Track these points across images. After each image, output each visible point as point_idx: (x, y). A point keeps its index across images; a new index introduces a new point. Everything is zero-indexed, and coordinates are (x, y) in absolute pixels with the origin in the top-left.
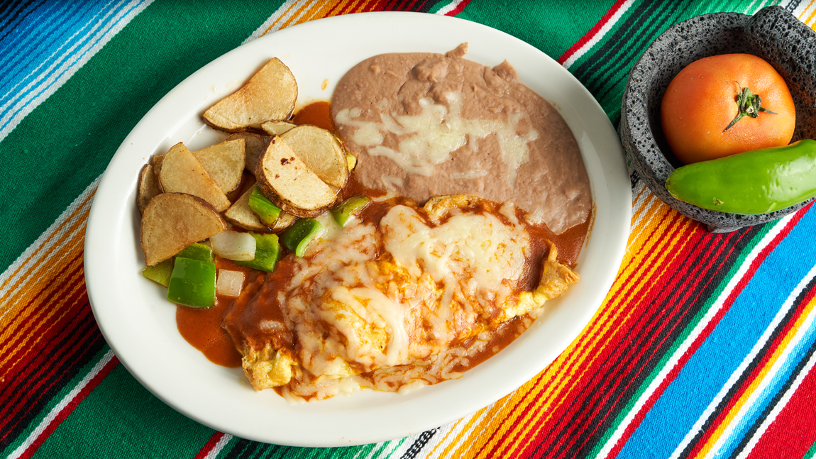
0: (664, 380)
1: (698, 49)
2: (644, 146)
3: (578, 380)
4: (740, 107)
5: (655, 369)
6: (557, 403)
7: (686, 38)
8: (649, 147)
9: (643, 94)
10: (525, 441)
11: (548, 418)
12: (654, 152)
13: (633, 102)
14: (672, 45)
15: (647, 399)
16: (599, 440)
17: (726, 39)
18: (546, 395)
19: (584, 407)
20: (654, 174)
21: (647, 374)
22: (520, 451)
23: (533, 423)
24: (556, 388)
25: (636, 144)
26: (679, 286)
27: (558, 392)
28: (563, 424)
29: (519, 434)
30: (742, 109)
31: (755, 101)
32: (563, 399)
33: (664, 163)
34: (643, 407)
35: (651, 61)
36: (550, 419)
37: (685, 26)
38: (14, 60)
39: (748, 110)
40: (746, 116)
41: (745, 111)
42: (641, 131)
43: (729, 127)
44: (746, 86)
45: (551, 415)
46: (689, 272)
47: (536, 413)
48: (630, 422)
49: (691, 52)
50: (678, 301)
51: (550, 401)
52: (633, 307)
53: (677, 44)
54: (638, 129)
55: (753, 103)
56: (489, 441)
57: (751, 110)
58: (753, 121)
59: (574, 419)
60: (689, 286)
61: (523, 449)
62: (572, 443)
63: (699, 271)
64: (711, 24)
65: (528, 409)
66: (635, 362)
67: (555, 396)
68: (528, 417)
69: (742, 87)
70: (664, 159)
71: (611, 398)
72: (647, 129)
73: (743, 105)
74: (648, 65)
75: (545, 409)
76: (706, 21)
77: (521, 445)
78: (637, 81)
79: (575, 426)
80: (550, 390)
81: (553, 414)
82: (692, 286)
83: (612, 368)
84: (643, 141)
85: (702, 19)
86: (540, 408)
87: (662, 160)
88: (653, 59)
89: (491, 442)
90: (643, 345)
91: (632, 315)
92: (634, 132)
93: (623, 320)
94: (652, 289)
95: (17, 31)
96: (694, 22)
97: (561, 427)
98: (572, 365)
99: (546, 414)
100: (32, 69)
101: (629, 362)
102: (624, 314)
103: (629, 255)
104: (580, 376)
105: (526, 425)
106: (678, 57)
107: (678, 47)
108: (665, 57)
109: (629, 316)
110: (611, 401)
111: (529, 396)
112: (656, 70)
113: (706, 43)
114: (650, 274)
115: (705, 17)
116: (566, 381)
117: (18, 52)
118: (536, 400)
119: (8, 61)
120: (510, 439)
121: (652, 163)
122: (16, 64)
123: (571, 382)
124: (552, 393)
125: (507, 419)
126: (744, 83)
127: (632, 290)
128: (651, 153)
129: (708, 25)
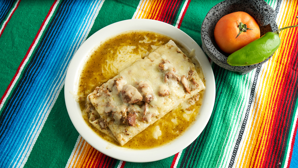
0: (296, 124)
1: (223, 13)
2: (211, 50)
3: (270, 135)
4: (240, 29)
5: (292, 121)
6: (266, 145)
7: (218, 11)
8: (213, 50)
9: (207, 32)
10: (261, 161)
11: (265, 151)
12: (215, 51)
13: (205, 36)
14: (213, 14)
15: (294, 132)
16: (285, 152)
17: (231, 8)
18: (262, 144)
19: (275, 143)
20: (217, 58)
21: (290, 124)
22: (261, 166)
23: (261, 155)
24: (264, 140)
25: (209, 50)
26: (288, 92)
27: (265, 141)
28: (271, 152)
29: (258, 160)
30: (241, 30)
31: (245, 26)
32: (268, 143)
33: (219, 54)
34: (293, 135)
35: (207, 21)
36: (266, 151)
37: (216, 7)
38: (37, 96)
39: (243, 30)
40: (243, 32)
41: (242, 30)
42: (209, 45)
43: (237, 36)
44: (241, 22)
45: (266, 150)
46: (289, 86)
47: (261, 151)
48: (291, 142)
49: (221, 15)
50: (289, 97)
51: (264, 145)
52: (276, 104)
53: (215, 13)
54: (208, 44)
55: (244, 27)
56: (250, 166)
57: (244, 29)
58: (245, 33)
59: (274, 148)
60: (291, 91)
61: (262, 165)
62: (277, 156)
63: (293, 84)
64: (225, 4)
65: (258, 150)
66: (285, 122)
67: (265, 143)
68: (259, 153)
69: (240, 22)
70: (219, 53)
71: (282, 136)
72: (211, 44)
73: (241, 28)
74: (207, 22)
75: (263, 149)
76: (223, 4)
77: (261, 164)
78: (204, 28)
79: (275, 151)
80: (262, 142)
81: (267, 149)
82: (292, 90)
83: (278, 127)
84: (211, 48)
85: (222, 3)
86: (262, 149)
87: (218, 53)
88: (208, 20)
89: (250, 167)
90: (285, 115)
91: (277, 107)
92: (207, 45)
93: (275, 110)
94: (280, 96)
95: (34, 85)
96: (219, 5)
97: (271, 153)
98: (266, 130)
99: (264, 150)
100: (44, 96)
101: (283, 123)
102: (274, 108)
103: (269, 87)
104: (270, 133)
105: (260, 156)
106: (216, 18)
107: (215, 14)
108: (212, 18)
109: (276, 108)
110: (283, 138)
111: (256, 147)
112: (210, 23)
113: (225, 11)
114: (277, 91)
115: (222, 2)
116: (266, 137)
117: (37, 92)
118: (259, 147)
119: (35, 97)
120: (256, 163)
121: (215, 55)
122: (38, 97)
123: (268, 136)
124: (264, 142)
125: (252, 157)
126: (240, 21)
127: (274, 99)
128: (214, 51)
129: (224, 5)
